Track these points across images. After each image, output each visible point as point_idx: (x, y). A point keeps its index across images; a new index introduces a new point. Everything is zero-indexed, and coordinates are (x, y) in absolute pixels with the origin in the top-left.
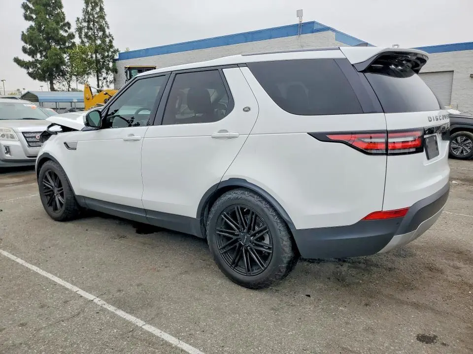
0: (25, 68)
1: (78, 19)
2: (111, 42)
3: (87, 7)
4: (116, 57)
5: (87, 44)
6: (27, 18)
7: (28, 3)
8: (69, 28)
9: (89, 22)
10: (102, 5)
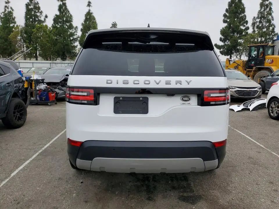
0: (219, 49)
1: (254, 17)
2: (273, 29)
3: (261, 9)
4: (275, 38)
5: (256, 32)
6: (225, 21)
7: (226, 13)
8: (247, 24)
9: (261, 18)
10: (271, 6)
